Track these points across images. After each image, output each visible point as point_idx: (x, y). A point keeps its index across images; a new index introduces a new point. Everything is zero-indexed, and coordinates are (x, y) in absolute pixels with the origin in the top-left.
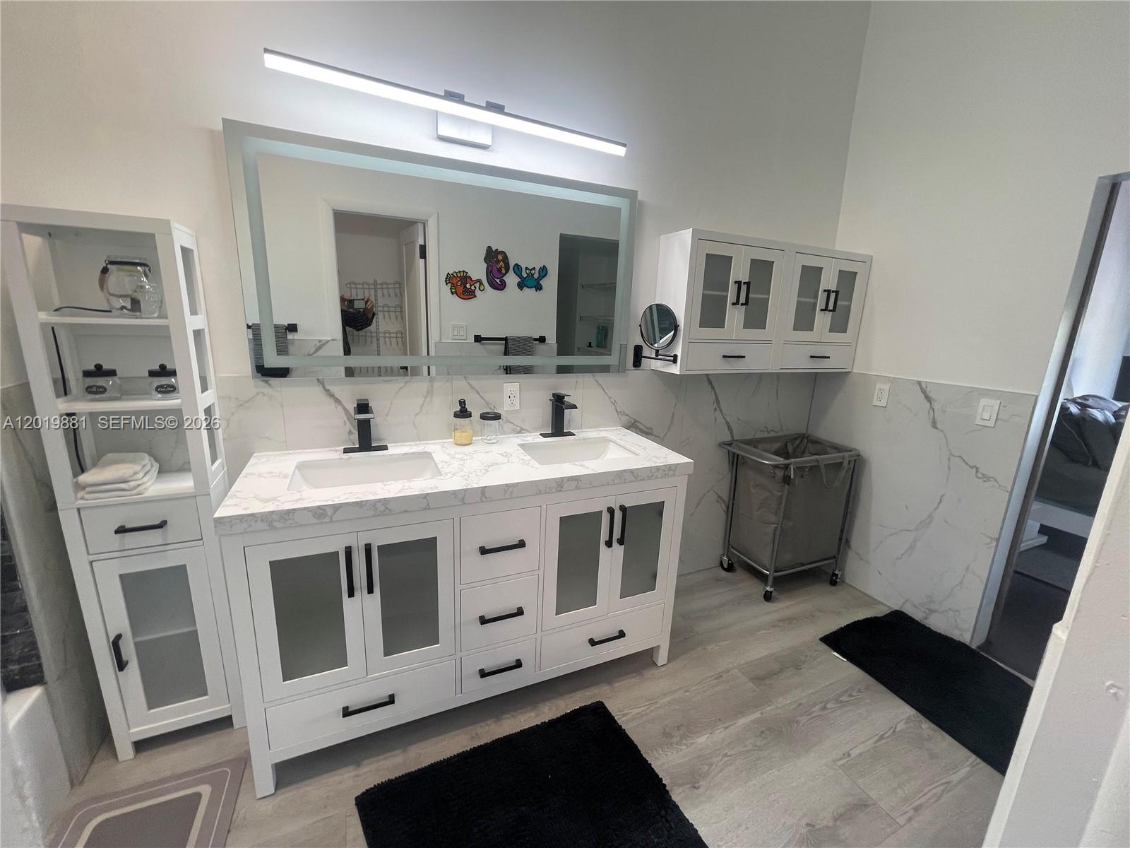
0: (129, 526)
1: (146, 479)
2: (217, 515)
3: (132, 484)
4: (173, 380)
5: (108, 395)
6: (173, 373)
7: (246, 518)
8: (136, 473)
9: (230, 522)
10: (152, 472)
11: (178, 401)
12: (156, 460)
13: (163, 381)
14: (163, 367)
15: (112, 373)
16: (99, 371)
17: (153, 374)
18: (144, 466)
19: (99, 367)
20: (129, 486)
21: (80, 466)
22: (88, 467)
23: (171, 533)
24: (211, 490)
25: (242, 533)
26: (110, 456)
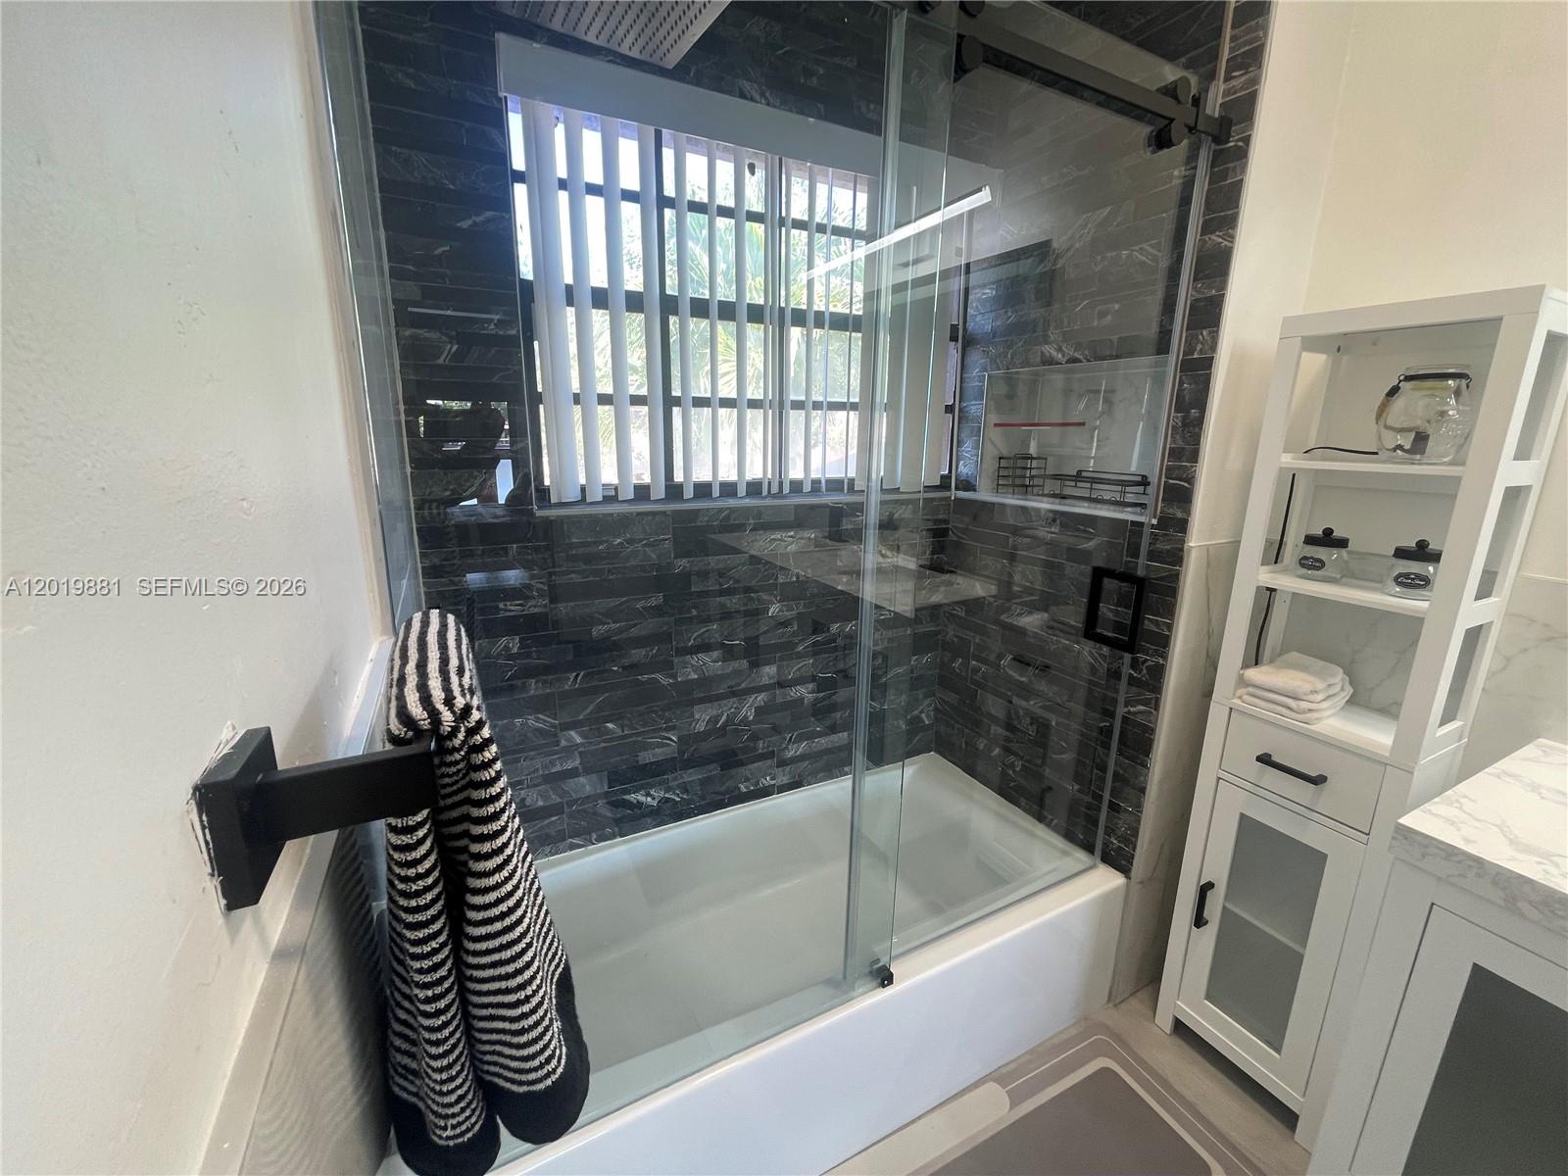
0: (1275, 758)
1: (1325, 705)
2: (1406, 820)
3: (1304, 705)
4: (1431, 569)
5: (1326, 574)
6: (1435, 558)
7: (1461, 858)
8: (1314, 692)
9: (1427, 846)
10: (1339, 698)
11: (1426, 604)
12: (1351, 683)
13: (1414, 567)
14: (1422, 545)
15: (1342, 543)
16: (1327, 539)
17: (1401, 553)
18: (1330, 686)
19: (1328, 532)
20: (1298, 705)
21: (1255, 657)
22: (1265, 662)
23: (1325, 799)
24: (1417, 768)
25: (1439, 879)
26: (1294, 656)
